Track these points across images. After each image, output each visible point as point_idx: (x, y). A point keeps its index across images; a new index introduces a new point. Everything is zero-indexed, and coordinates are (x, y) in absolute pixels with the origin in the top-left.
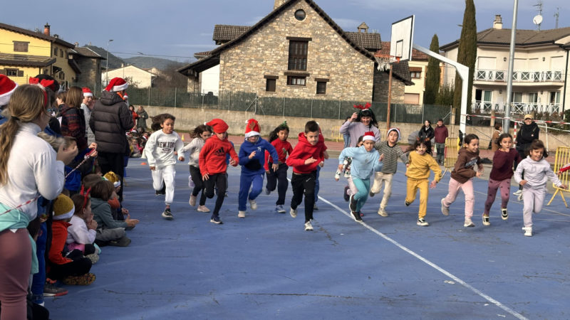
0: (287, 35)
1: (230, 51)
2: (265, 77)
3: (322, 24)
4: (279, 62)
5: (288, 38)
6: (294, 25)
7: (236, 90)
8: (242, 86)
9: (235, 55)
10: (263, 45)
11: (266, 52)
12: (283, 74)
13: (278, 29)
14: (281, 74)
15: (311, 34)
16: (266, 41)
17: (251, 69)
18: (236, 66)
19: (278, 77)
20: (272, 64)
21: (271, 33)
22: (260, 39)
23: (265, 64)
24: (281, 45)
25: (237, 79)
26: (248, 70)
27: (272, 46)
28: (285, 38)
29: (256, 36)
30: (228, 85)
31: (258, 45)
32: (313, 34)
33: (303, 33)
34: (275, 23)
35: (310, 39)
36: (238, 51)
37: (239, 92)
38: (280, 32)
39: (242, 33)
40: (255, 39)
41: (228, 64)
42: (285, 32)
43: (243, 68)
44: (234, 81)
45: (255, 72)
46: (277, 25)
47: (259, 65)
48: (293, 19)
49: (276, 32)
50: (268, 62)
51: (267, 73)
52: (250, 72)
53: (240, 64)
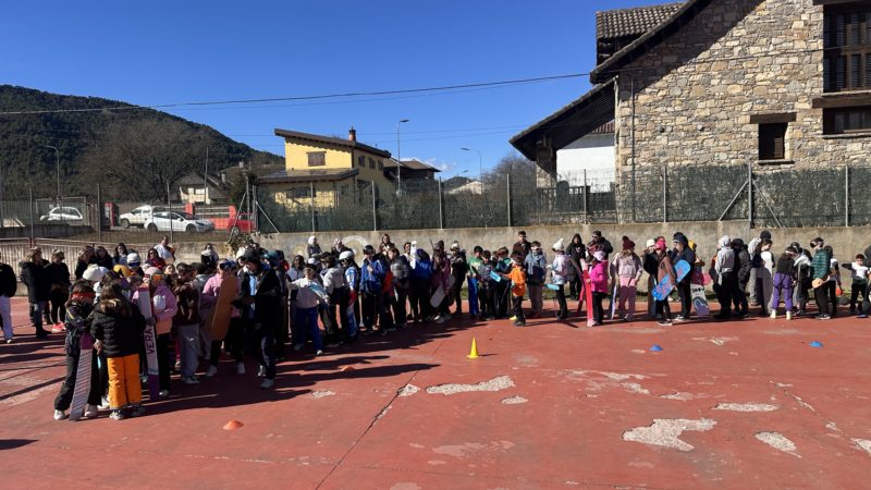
2: (754, 119)
4: (793, 73)
7: (672, 164)
8: (688, 152)
10: (743, 32)
11: (753, 50)
12: (808, 106)
14: (803, 105)
17: (710, 103)
18: (669, 99)
19: (793, 117)
20: (774, 82)
23: (753, 84)
24: (798, 24)
25: (672, 135)
26: (703, 108)
28: (809, 2)
30: (646, 154)
37: (679, 168)
43: (688, 105)
44: (664, 141)
45: (722, 109)
47: (736, 89)
50: (760, 77)
51: (759, 109)
52: (707, 112)
53: (678, 93)
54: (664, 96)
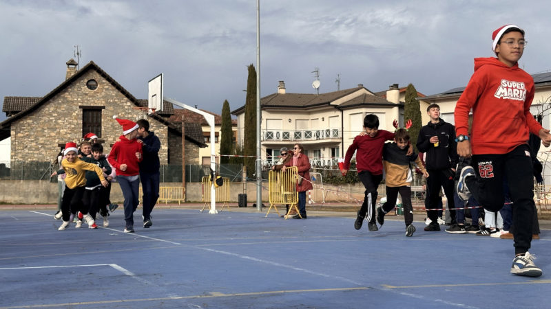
0: (80, 104)
1: (22, 122)
2: (59, 145)
3: (114, 92)
4: (72, 130)
5: (80, 107)
6: (86, 94)
7: (29, 160)
8: (36, 156)
9: (26, 125)
10: (56, 115)
11: (59, 121)
13: (70, 99)
15: (104, 102)
16: (59, 110)
17: (44, 138)
18: (29, 136)
20: (66, 133)
21: (63, 103)
22: (52, 109)
23: (59, 133)
24: (74, 114)
25: (30, 149)
26: (41, 140)
27: (64, 115)
28: (78, 107)
29: (48, 106)
30: (20, 155)
31: (50, 115)
32: (107, 102)
33: (96, 101)
34: (67, 93)
35: (104, 107)
36: (30, 121)
37: (32, 162)
38: (73, 102)
39: (33, 104)
40: (47, 109)
41: (19, 135)
42: (78, 102)
43: (36, 138)
44: (27, 151)
45: (48, 141)
46: (69, 95)
47: (53, 134)
48: (85, 89)
49: (68, 101)
50: (61, 131)
51: (61, 142)
52: (43, 142)
53: (32, 134)
54: (27, 135)
